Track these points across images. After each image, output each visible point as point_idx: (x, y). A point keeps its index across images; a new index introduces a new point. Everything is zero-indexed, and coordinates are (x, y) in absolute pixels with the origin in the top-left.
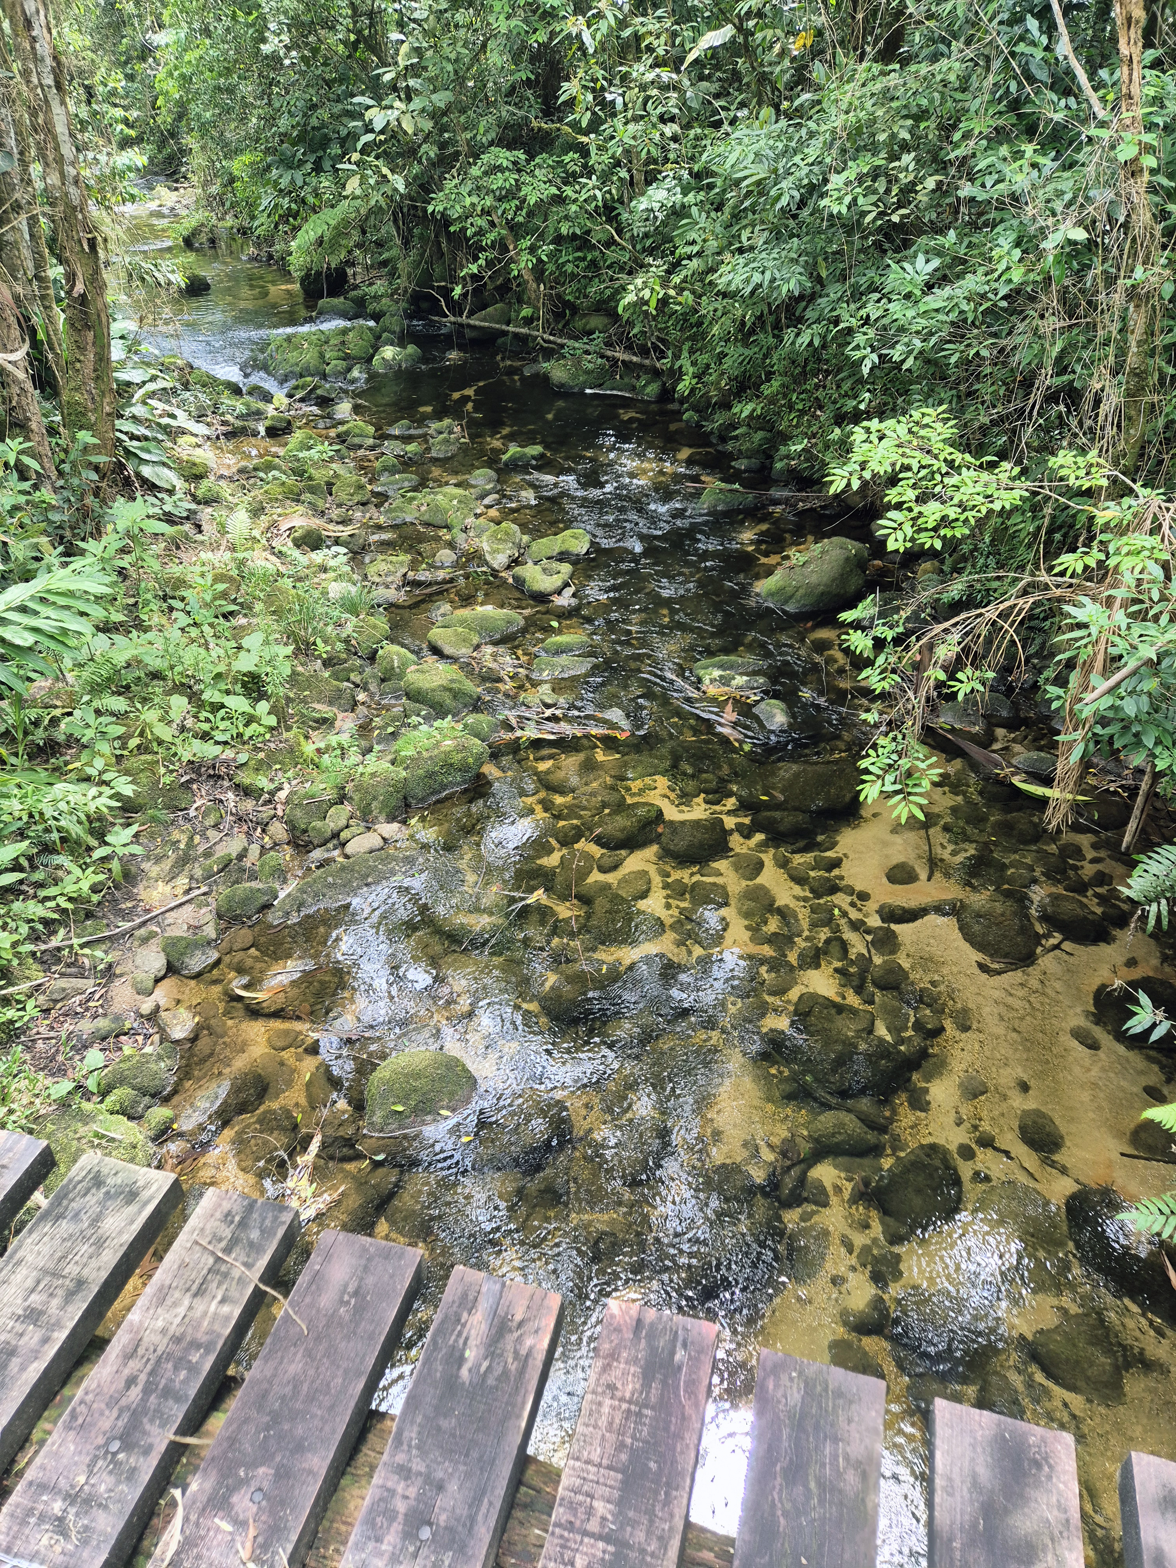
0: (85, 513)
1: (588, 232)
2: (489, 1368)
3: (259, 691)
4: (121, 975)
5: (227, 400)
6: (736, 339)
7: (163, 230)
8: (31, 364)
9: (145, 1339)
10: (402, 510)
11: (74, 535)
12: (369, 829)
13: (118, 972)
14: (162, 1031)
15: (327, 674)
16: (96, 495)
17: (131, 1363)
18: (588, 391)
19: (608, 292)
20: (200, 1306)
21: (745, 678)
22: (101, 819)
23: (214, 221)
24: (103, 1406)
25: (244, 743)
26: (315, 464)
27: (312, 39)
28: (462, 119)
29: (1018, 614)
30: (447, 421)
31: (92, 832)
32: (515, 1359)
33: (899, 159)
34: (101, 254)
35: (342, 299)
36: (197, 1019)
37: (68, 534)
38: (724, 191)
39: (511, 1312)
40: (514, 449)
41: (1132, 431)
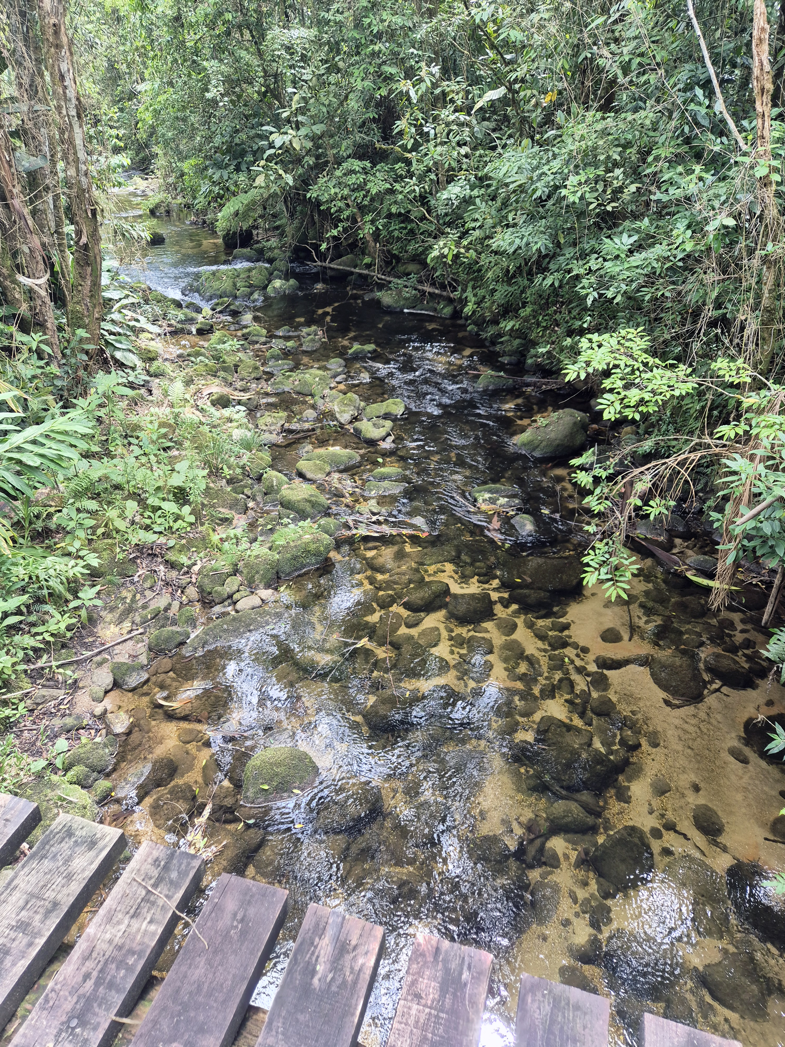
0: (77, 381)
1: (409, 212)
2: (333, 978)
3: (184, 498)
4: (83, 688)
5: (173, 312)
6: (503, 281)
7: (137, 204)
8: (50, 286)
9: (98, 947)
10: (282, 383)
11: (69, 395)
12: (252, 593)
13: (81, 685)
14: (108, 727)
15: (229, 489)
16: (85, 370)
17: (87, 964)
18: (406, 311)
19: (420, 249)
20: (135, 924)
21: (506, 499)
22: (76, 581)
23: (170, 199)
24: (67, 994)
25: (173, 533)
26: (227, 353)
27: (237, 89)
28: (331, 141)
29: (690, 464)
30: (313, 328)
31: (69, 590)
32: (351, 973)
33: (613, 172)
34: (99, 218)
35: (249, 249)
36: (131, 720)
37: (66, 394)
38: (497, 189)
39: (349, 938)
40: (356, 346)
41: (765, 347)
